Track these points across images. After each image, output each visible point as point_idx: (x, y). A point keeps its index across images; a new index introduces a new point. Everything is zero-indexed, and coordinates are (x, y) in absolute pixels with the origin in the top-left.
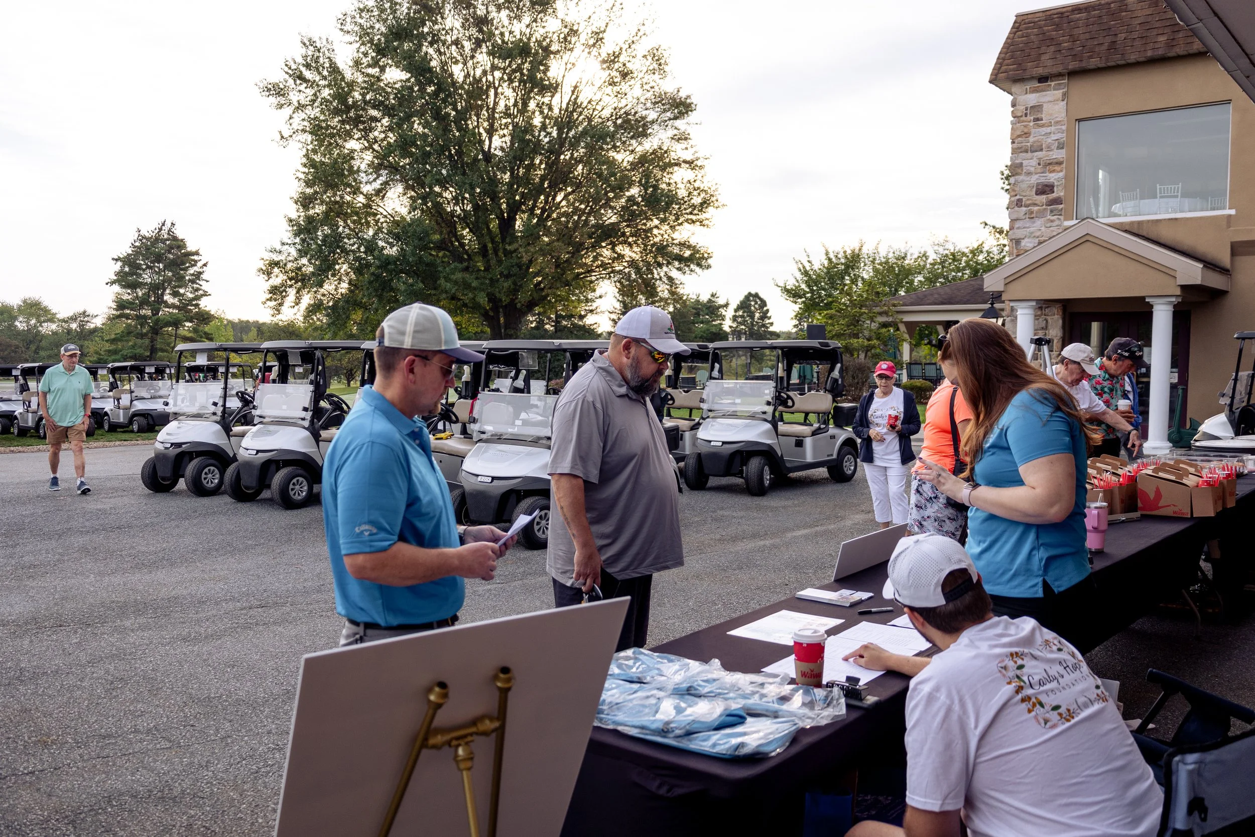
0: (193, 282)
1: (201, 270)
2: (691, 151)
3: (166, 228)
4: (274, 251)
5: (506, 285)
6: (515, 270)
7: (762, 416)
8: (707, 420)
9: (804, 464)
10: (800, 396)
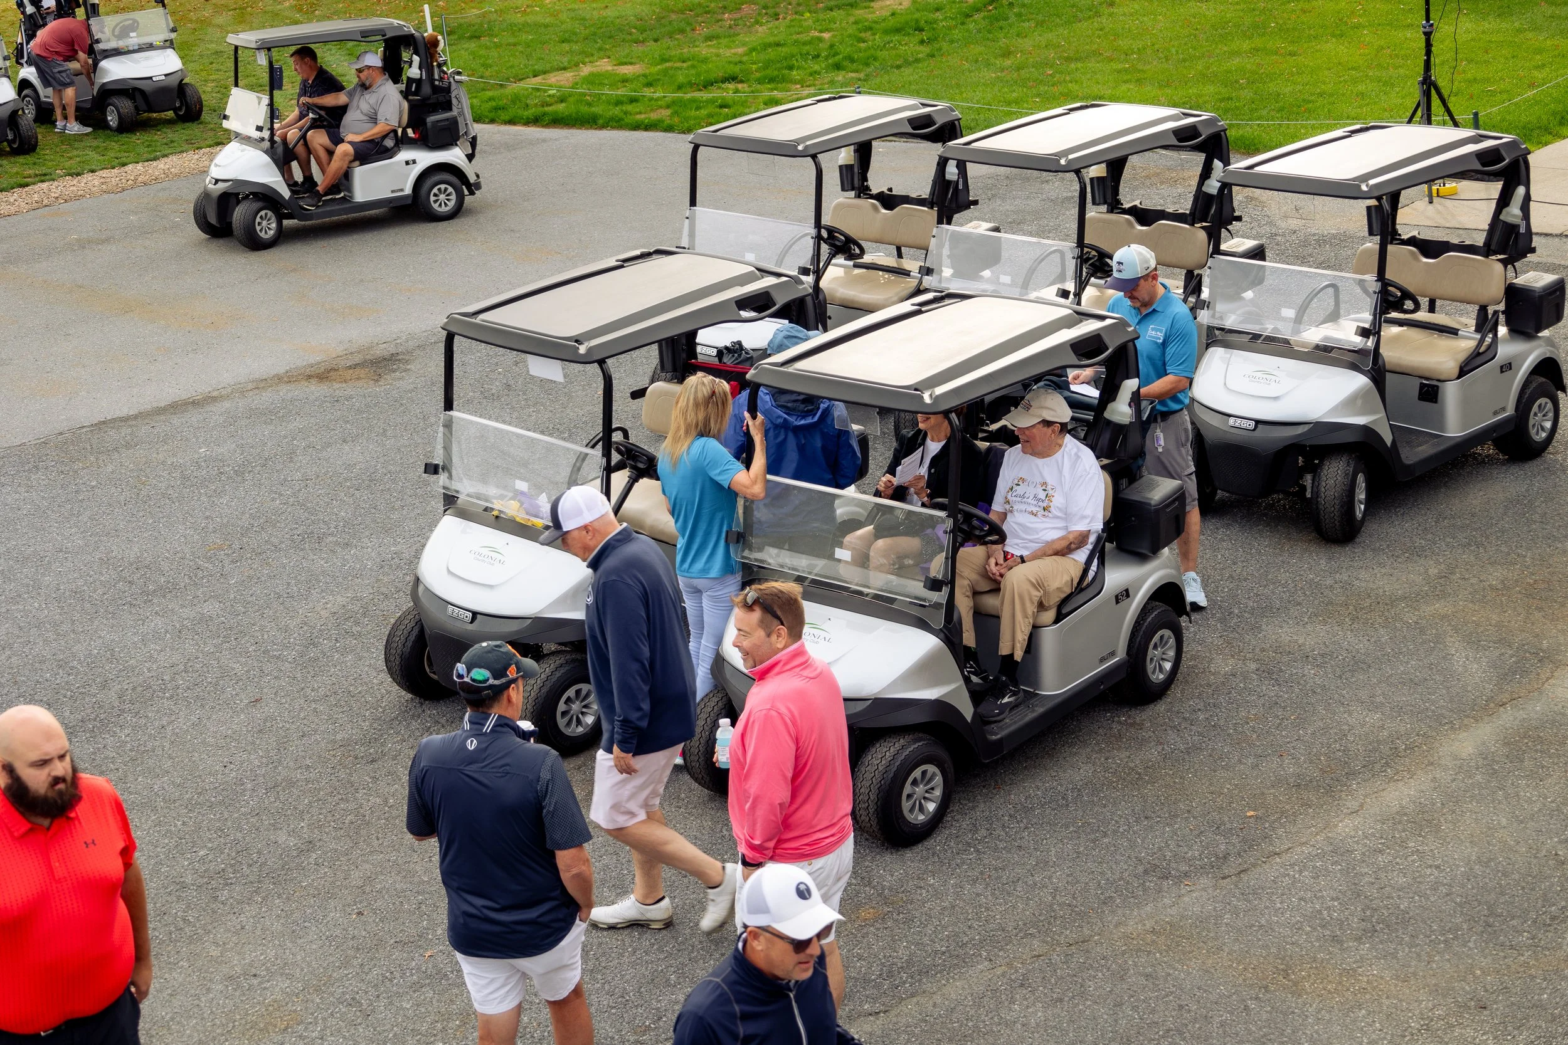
7: (1349, 358)
8: (1211, 350)
9: (1442, 448)
10: (1425, 260)
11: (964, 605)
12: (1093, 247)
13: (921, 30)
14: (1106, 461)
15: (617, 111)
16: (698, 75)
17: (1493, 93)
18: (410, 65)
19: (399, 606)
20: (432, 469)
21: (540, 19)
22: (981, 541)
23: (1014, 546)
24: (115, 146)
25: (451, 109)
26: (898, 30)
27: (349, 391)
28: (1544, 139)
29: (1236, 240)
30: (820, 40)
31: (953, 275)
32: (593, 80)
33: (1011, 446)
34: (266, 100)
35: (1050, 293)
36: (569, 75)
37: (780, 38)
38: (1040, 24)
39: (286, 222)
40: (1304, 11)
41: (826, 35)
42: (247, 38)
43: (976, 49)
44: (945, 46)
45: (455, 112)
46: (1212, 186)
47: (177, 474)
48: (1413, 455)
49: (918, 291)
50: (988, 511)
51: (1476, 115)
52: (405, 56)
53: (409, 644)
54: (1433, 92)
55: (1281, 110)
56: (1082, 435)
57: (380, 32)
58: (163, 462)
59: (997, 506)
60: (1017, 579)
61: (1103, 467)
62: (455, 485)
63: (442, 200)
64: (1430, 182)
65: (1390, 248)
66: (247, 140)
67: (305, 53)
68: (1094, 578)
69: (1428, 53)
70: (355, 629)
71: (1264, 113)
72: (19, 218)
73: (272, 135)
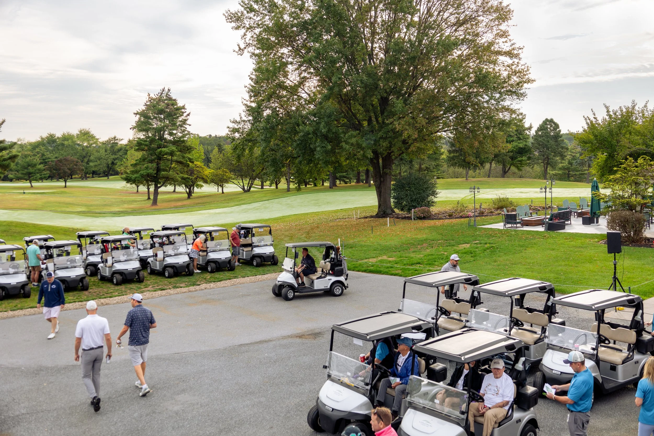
0: (181, 126)
1: (186, 118)
2: (509, 44)
3: (165, 93)
4: (235, 122)
5: (384, 144)
6: (391, 134)
7: (589, 356)
8: (548, 350)
9: (617, 385)
10: (612, 329)
11: (471, 419)
12: (514, 318)
13: (472, 253)
14: (515, 381)
15: (387, 270)
16: (410, 262)
17: (635, 282)
18: (332, 254)
19: (313, 404)
20: (325, 367)
21: (369, 244)
22: (477, 401)
23: (487, 403)
24: (254, 270)
25: (342, 266)
26: (465, 253)
27: (307, 341)
28: (650, 296)
29: (557, 319)
30: (444, 254)
31: (475, 323)
32: (381, 261)
33: (488, 374)
34: (293, 261)
35: (502, 330)
36: (375, 259)
37: (433, 253)
38: (505, 254)
39: (296, 294)
40: (580, 255)
41: (446, 253)
42: (290, 245)
43: (487, 260)
44: (478, 258)
45: (343, 267)
46: (550, 304)
47: (259, 361)
48: (608, 386)
49: (465, 327)
50: (479, 392)
51: (630, 288)
52: (331, 252)
53: (314, 415)
54: (617, 280)
55: (573, 282)
56: (508, 372)
57: (325, 245)
58: (255, 357)
59: (482, 391)
60: (489, 414)
61: (514, 382)
62: (331, 372)
63: (337, 291)
64: (616, 306)
65: (601, 325)
66: (288, 271)
67: (305, 250)
68: (510, 415)
69: (615, 269)
70: (301, 409)
71: (568, 283)
72: (227, 288)
73: (294, 270)
